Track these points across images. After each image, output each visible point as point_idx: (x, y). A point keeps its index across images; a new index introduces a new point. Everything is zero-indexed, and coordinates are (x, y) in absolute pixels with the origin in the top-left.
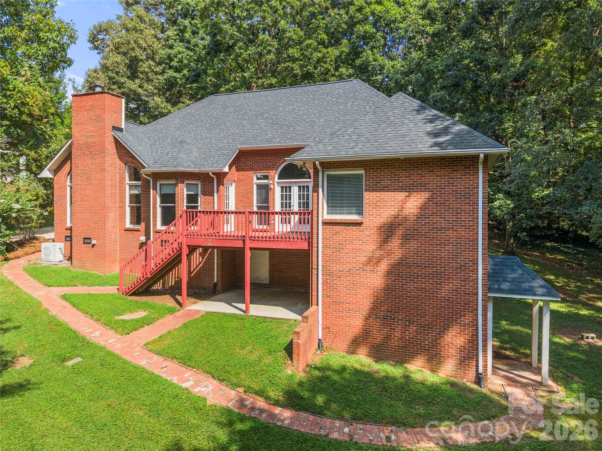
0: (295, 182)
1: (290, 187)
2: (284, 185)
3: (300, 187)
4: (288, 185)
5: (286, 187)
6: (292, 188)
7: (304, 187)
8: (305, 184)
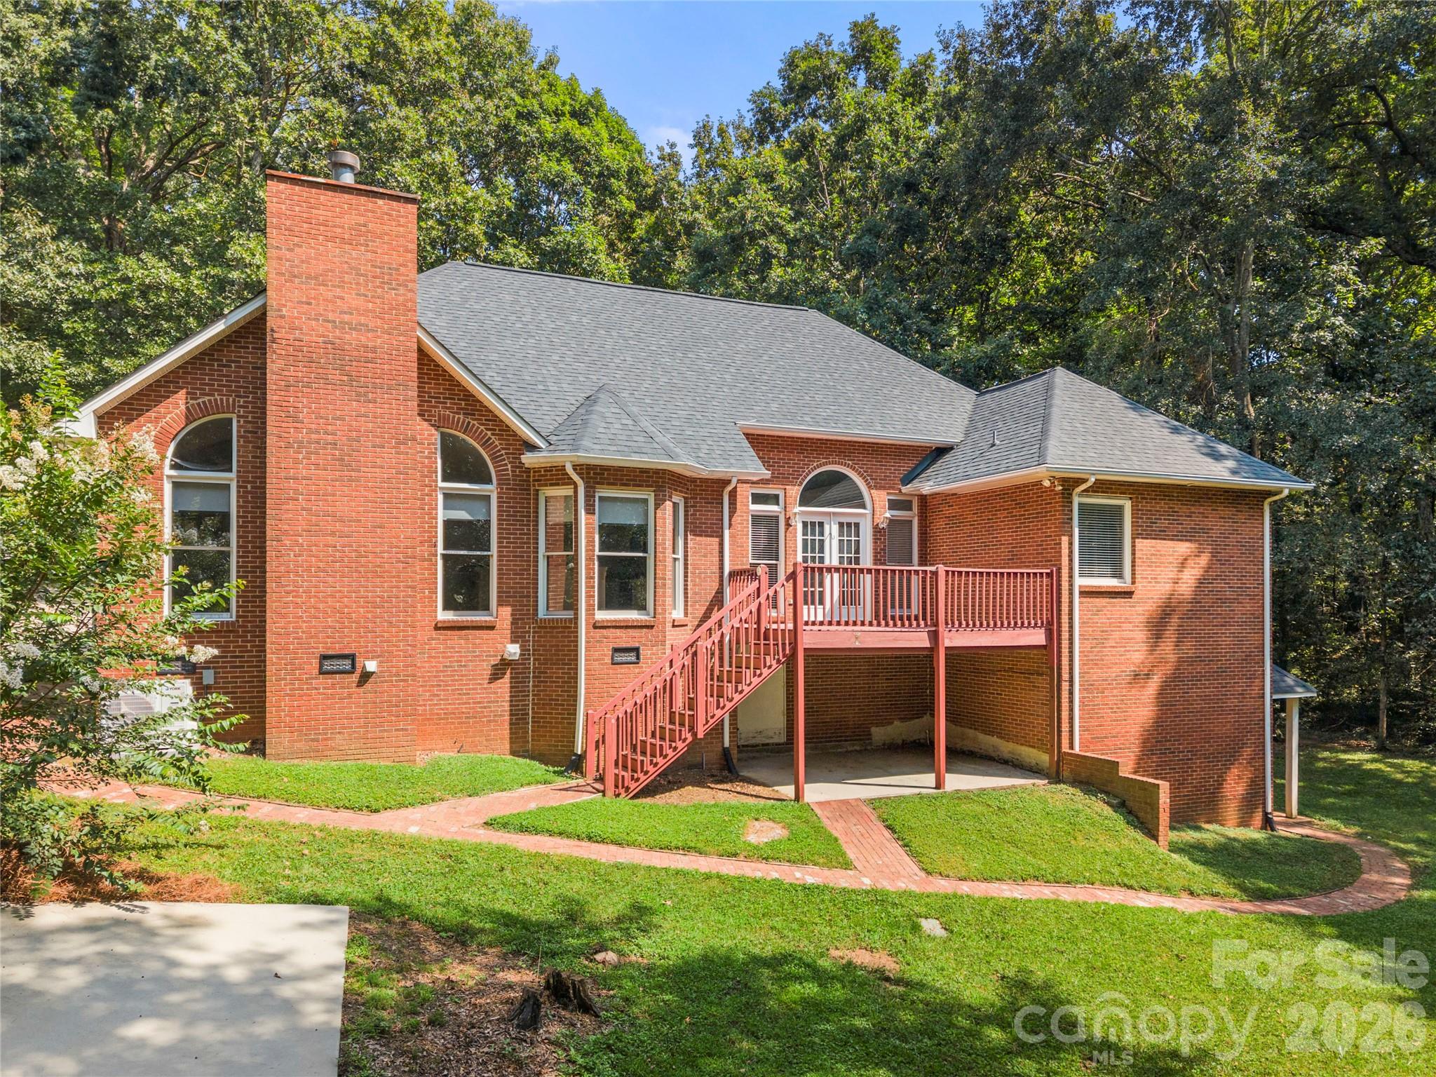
0: (834, 514)
1: (821, 524)
2: (809, 520)
3: (841, 525)
4: (817, 519)
5: (813, 524)
6: (827, 527)
7: (849, 525)
8: (853, 520)
